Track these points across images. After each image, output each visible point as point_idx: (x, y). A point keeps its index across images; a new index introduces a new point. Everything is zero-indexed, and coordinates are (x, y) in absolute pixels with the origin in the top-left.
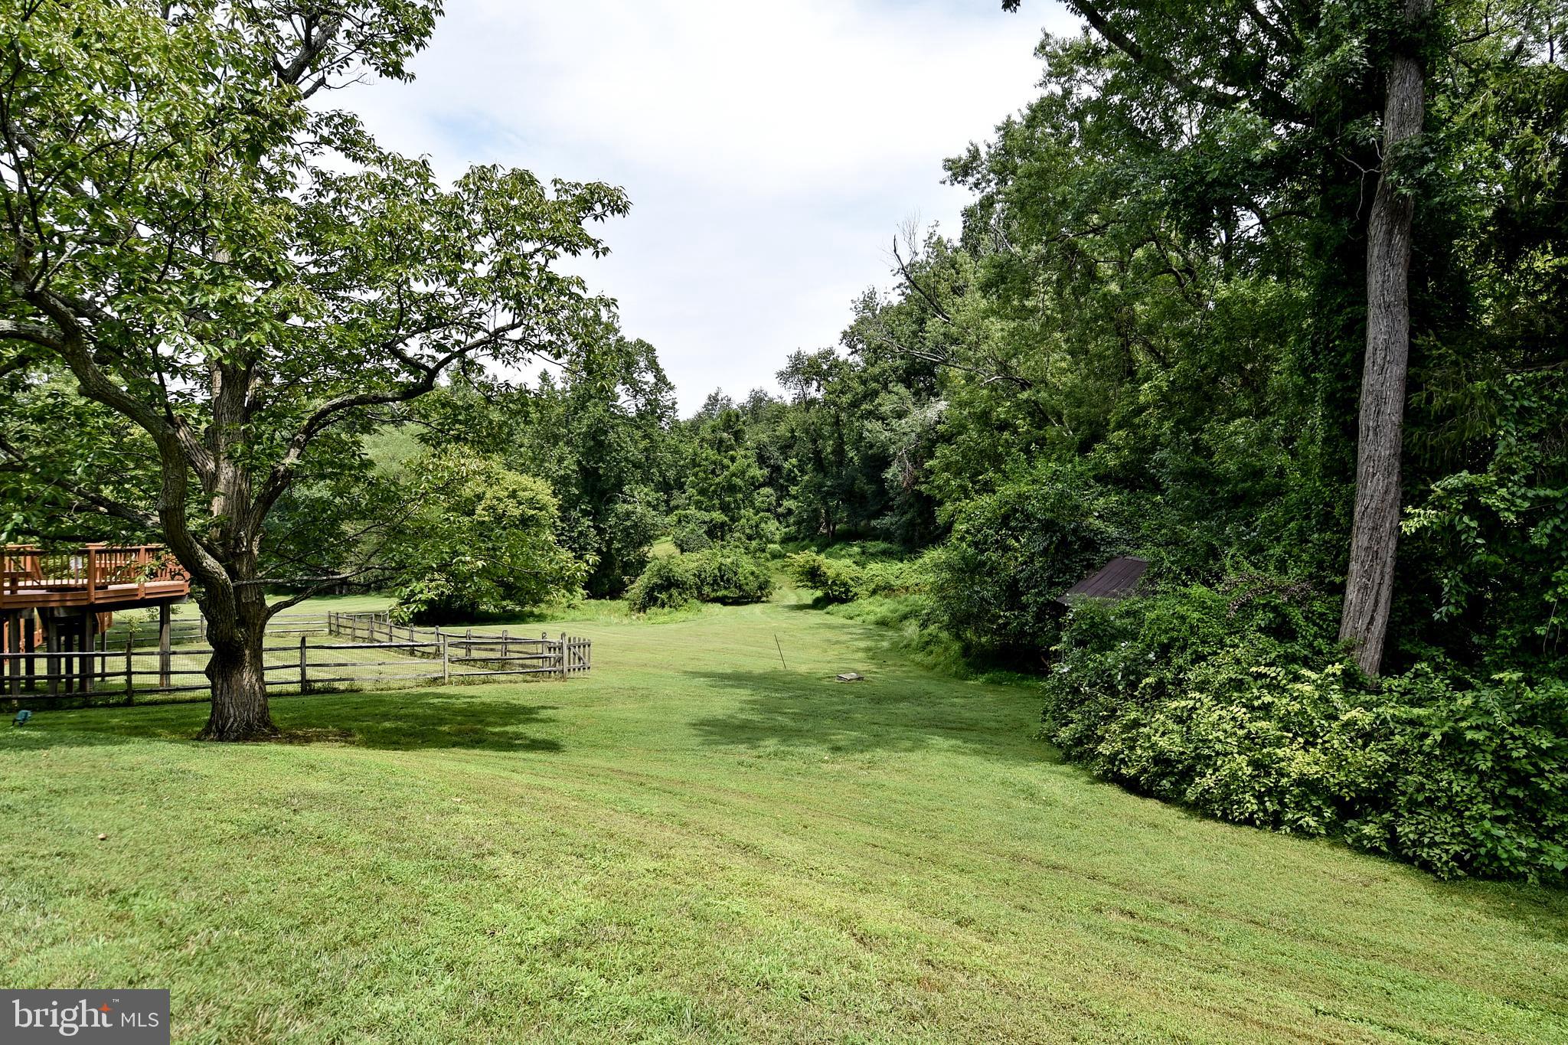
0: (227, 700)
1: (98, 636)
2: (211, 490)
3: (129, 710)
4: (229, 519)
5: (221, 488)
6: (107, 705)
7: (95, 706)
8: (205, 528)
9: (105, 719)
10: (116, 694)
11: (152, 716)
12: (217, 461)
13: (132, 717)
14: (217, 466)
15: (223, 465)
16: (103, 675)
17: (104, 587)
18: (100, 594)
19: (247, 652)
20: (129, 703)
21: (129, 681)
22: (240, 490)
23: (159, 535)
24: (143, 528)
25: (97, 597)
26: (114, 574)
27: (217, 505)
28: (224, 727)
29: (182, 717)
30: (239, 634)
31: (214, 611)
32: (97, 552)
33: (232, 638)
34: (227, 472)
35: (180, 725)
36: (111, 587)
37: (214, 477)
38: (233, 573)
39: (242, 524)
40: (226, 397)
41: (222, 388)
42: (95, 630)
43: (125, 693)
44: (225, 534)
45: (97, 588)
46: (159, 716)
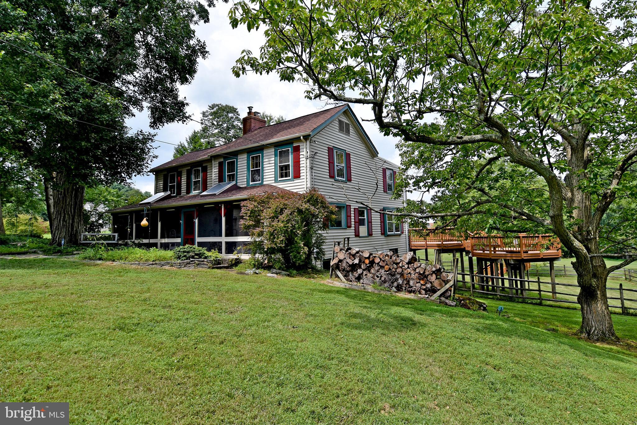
0: (590, 317)
1: (526, 272)
2: (571, 206)
3: (541, 307)
4: (582, 221)
5: (576, 204)
6: (532, 303)
7: (527, 303)
8: (571, 225)
9: (532, 311)
10: (535, 299)
11: (552, 313)
12: (572, 191)
13: (543, 312)
14: (573, 194)
15: (576, 193)
16: (529, 290)
17: (526, 252)
18: (525, 255)
19: (599, 292)
20: (540, 304)
21: (540, 294)
22: (586, 206)
23: (550, 229)
24: (543, 226)
25: (524, 256)
26: (530, 246)
27: (575, 213)
28: (590, 331)
29: (565, 317)
30: (594, 282)
31: (581, 270)
32: (523, 237)
33: (591, 285)
34: (578, 196)
35: (566, 321)
36: (529, 252)
37: (572, 200)
38: (589, 250)
39: (589, 222)
40: (574, 158)
41: (572, 155)
42: (524, 269)
43: (539, 299)
44: (580, 229)
45: (524, 252)
46: (555, 313)
